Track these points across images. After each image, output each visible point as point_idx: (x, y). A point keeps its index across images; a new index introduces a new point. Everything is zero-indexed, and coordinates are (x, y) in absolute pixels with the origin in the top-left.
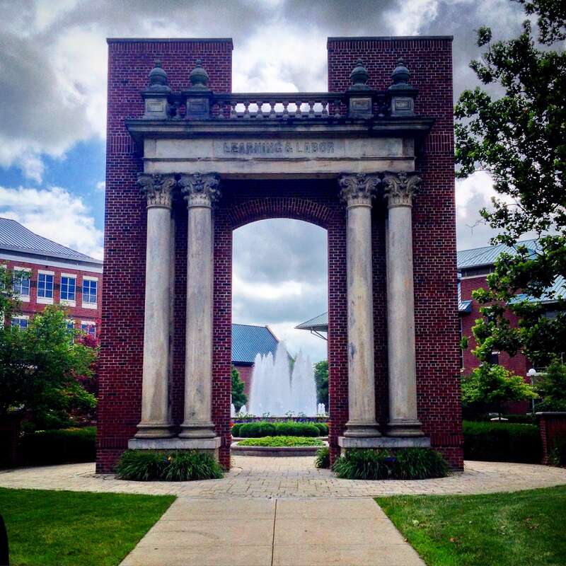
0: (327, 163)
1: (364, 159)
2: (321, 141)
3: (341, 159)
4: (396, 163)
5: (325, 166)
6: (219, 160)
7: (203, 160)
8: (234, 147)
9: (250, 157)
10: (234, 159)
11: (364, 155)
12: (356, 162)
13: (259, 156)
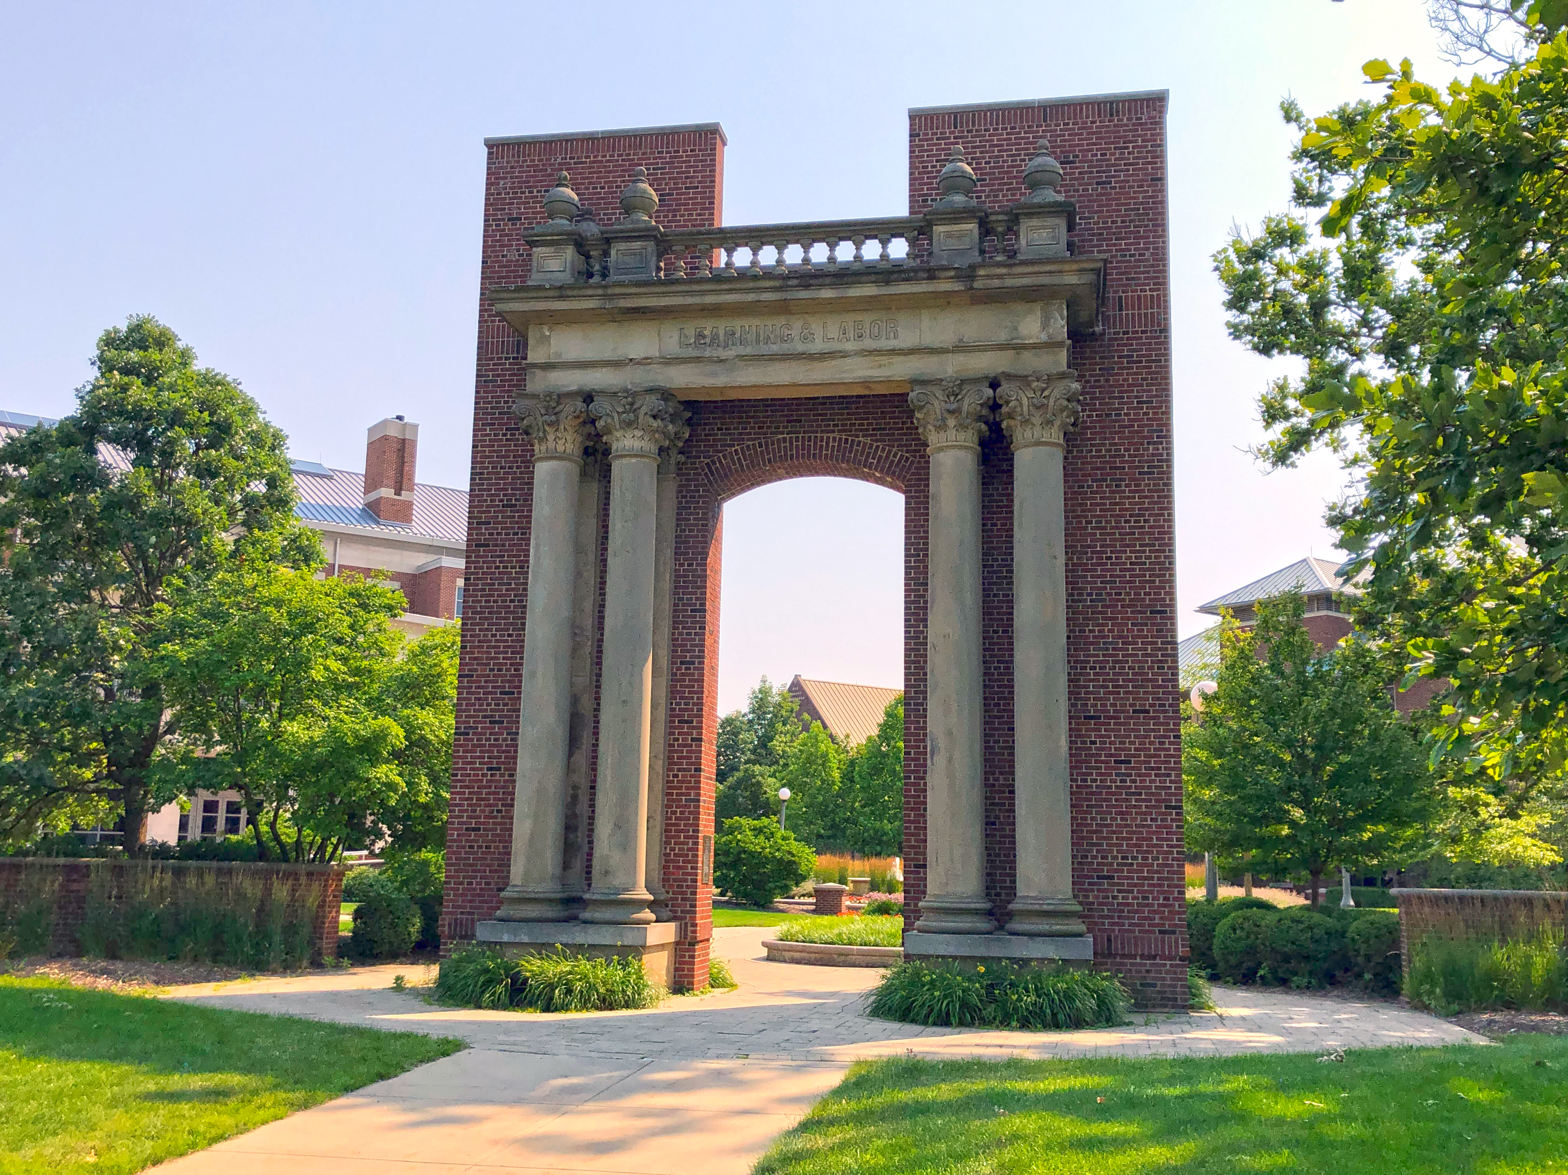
0: (884, 360)
1: (960, 348)
2: (874, 316)
3: (912, 351)
4: (1027, 355)
5: (880, 366)
6: (669, 361)
7: (638, 363)
8: (701, 336)
9: (731, 353)
10: (698, 360)
11: (961, 340)
12: (944, 357)
13: (749, 350)
